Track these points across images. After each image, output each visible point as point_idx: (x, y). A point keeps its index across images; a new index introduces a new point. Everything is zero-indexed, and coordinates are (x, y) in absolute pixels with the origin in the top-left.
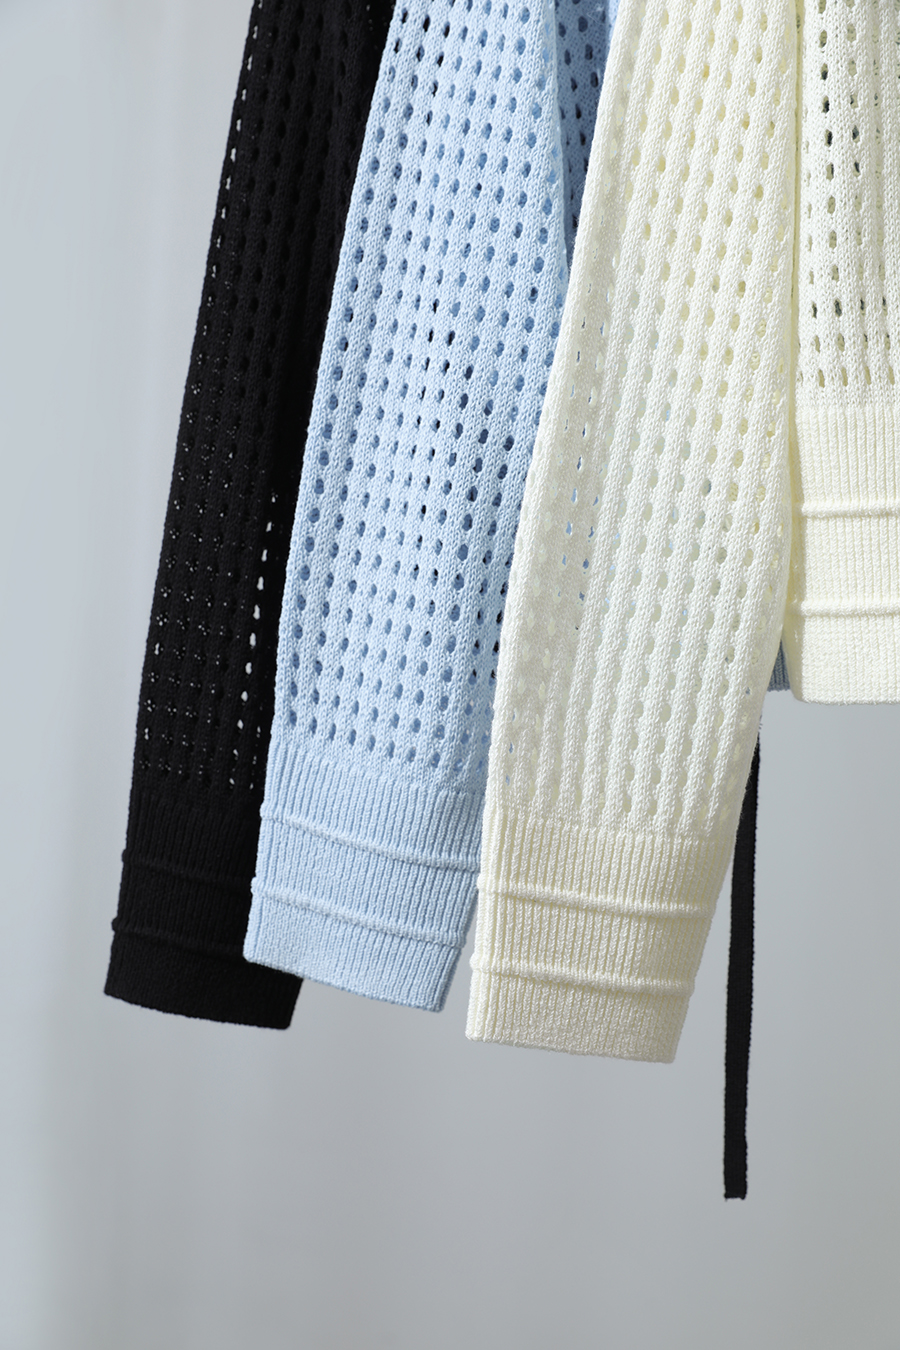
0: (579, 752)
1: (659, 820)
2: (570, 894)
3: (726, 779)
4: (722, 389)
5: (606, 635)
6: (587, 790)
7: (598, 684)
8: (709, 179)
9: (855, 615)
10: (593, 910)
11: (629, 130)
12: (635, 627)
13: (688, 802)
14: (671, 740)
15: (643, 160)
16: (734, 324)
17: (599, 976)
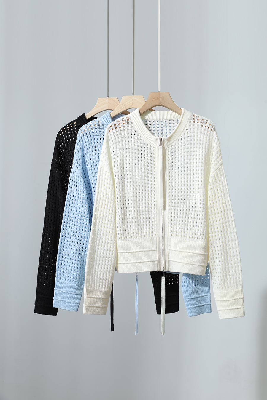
0: (94, 280)
1: (103, 287)
2: (94, 297)
3: (110, 282)
4: (109, 239)
5: (97, 267)
6: (95, 285)
7: (96, 273)
8: (106, 216)
9: (124, 264)
10: (97, 298)
11: (97, 211)
12: (100, 266)
13: (106, 285)
14: (104, 278)
15: (99, 214)
16: (110, 232)
17: (97, 306)
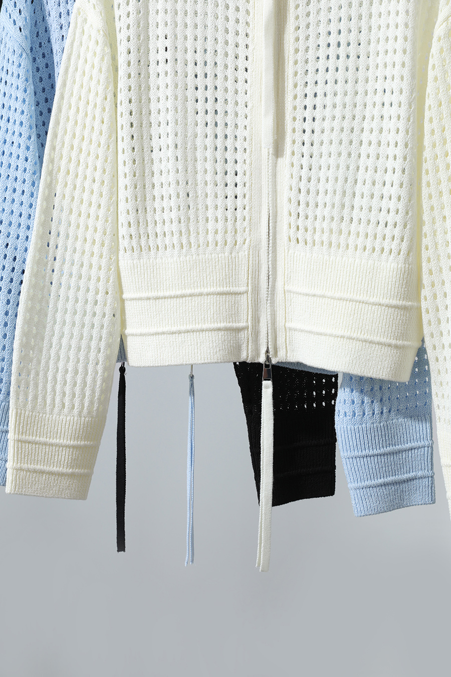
0: (45, 387)
1: (76, 411)
2: (43, 439)
3: (100, 395)
4: (92, 254)
5: (54, 344)
6: (48, 401)
7: (51, 363)
8: (85, 178)
9: (141, 335)
10: (52, 445)
11: (56, 160)
12: (64, 341)
13: (86, 404)
14: (79, 382)
15: (62, 171)
16: (95, 230)
17: (55, 469)
